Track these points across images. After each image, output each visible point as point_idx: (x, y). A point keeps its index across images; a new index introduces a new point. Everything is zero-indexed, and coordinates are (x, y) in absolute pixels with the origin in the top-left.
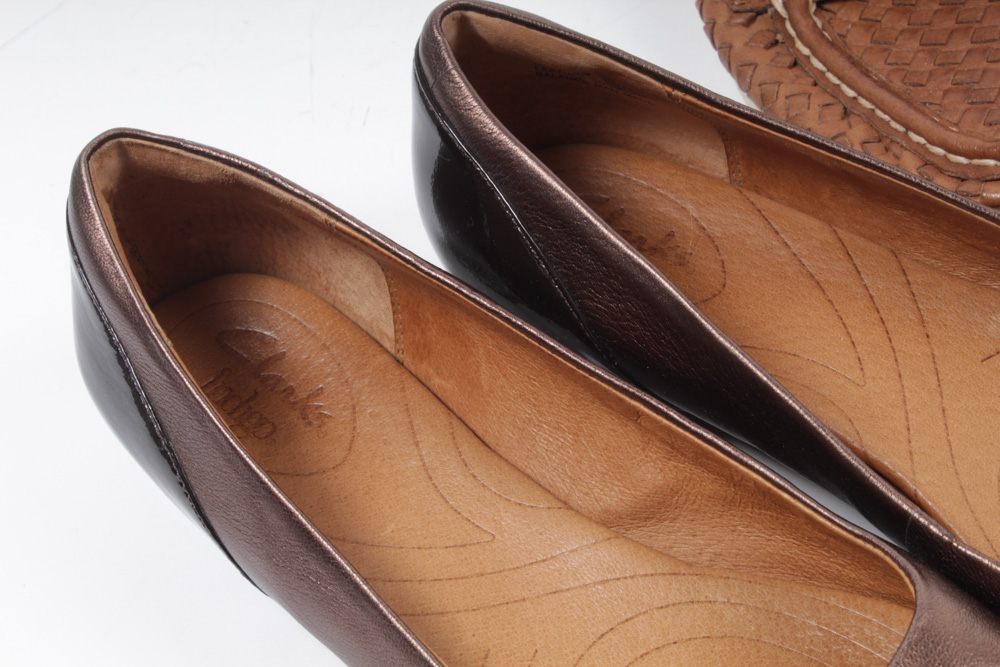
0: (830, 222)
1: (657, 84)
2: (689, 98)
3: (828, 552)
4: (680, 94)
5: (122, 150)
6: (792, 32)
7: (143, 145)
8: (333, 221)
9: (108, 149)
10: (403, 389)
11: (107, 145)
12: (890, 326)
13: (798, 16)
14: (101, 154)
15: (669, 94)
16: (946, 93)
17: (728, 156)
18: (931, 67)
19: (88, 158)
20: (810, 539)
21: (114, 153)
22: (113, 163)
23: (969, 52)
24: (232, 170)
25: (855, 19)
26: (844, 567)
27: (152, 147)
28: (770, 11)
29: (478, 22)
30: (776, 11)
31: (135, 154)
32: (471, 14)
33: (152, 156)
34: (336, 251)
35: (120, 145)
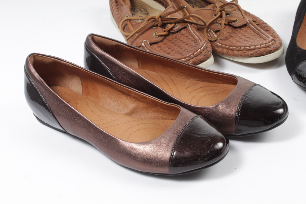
0: (157, 72)
1: (127, 47)
2: (133, 49)
3: (164, 114)
4: (131, 48)
5: (34, 57)
6: (146, 49)
7: (38, 56)
8: (74, 66)
9: (32, 56)
10: (85, 100)
11: (32, 55)
12: (169, 85)
13: (147, 46)
14: (31, 57)
15: (129, 48)
16: (174, 54)
17: (138, 63)
18: (171, 51)
19: (29, 57)
20: (161, 112)
21: (33, 57)
22: (32, 59)
23: (177, 48)
24: (55, 59)
25: (157, 46)
26: (167, 116)
27: (40, 56)
28: (142, 46)
29: (95, 38)
30: (143, 46)
31: (37, 58)
32: (94, 36)
33: (40, 58)
34: (71, 79)
35: (34, 56)
